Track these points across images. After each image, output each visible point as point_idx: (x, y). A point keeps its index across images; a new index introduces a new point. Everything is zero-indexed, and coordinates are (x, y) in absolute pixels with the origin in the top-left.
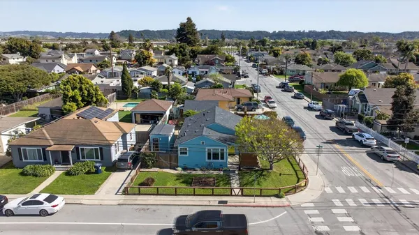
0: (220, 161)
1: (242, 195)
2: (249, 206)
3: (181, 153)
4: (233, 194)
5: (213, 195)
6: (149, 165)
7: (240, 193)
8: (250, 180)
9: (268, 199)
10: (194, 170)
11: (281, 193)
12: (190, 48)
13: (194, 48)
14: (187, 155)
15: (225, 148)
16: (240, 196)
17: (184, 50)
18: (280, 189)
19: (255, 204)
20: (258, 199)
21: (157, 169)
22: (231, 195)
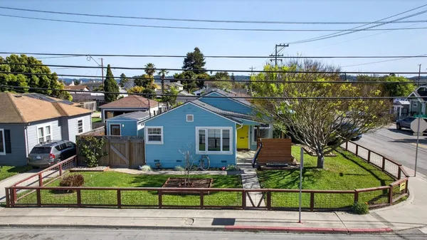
0: (222, 152)
1: (269, 207)
2: (288, 231)
3: (151, 139)
4: (248, 204)
5: (202, 207)
6: (89, 161)
7: (263, 204)
8: (283, 182)
9: (330, 216)
10: (173, 169)
11: (360, 202)
12: (197, 76)
13: (201, 75)
14: (162, 142)
15: (231, 129)
16: (263, 209)
17: (190, 77)
18: (356, 193)
19: (302, 226)
20: (306, 216)
21: (104, 168)
22: (244, 207)
